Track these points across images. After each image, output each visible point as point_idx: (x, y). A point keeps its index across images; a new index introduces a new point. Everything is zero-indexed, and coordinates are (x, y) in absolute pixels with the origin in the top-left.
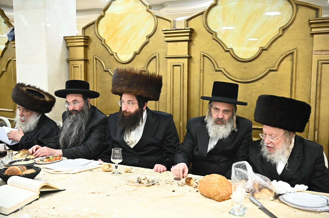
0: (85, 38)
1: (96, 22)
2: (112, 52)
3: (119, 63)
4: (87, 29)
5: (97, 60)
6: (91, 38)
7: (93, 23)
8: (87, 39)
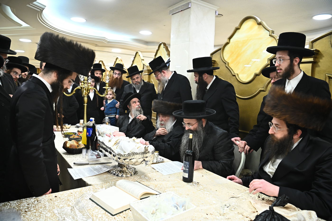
1: (222, 49)
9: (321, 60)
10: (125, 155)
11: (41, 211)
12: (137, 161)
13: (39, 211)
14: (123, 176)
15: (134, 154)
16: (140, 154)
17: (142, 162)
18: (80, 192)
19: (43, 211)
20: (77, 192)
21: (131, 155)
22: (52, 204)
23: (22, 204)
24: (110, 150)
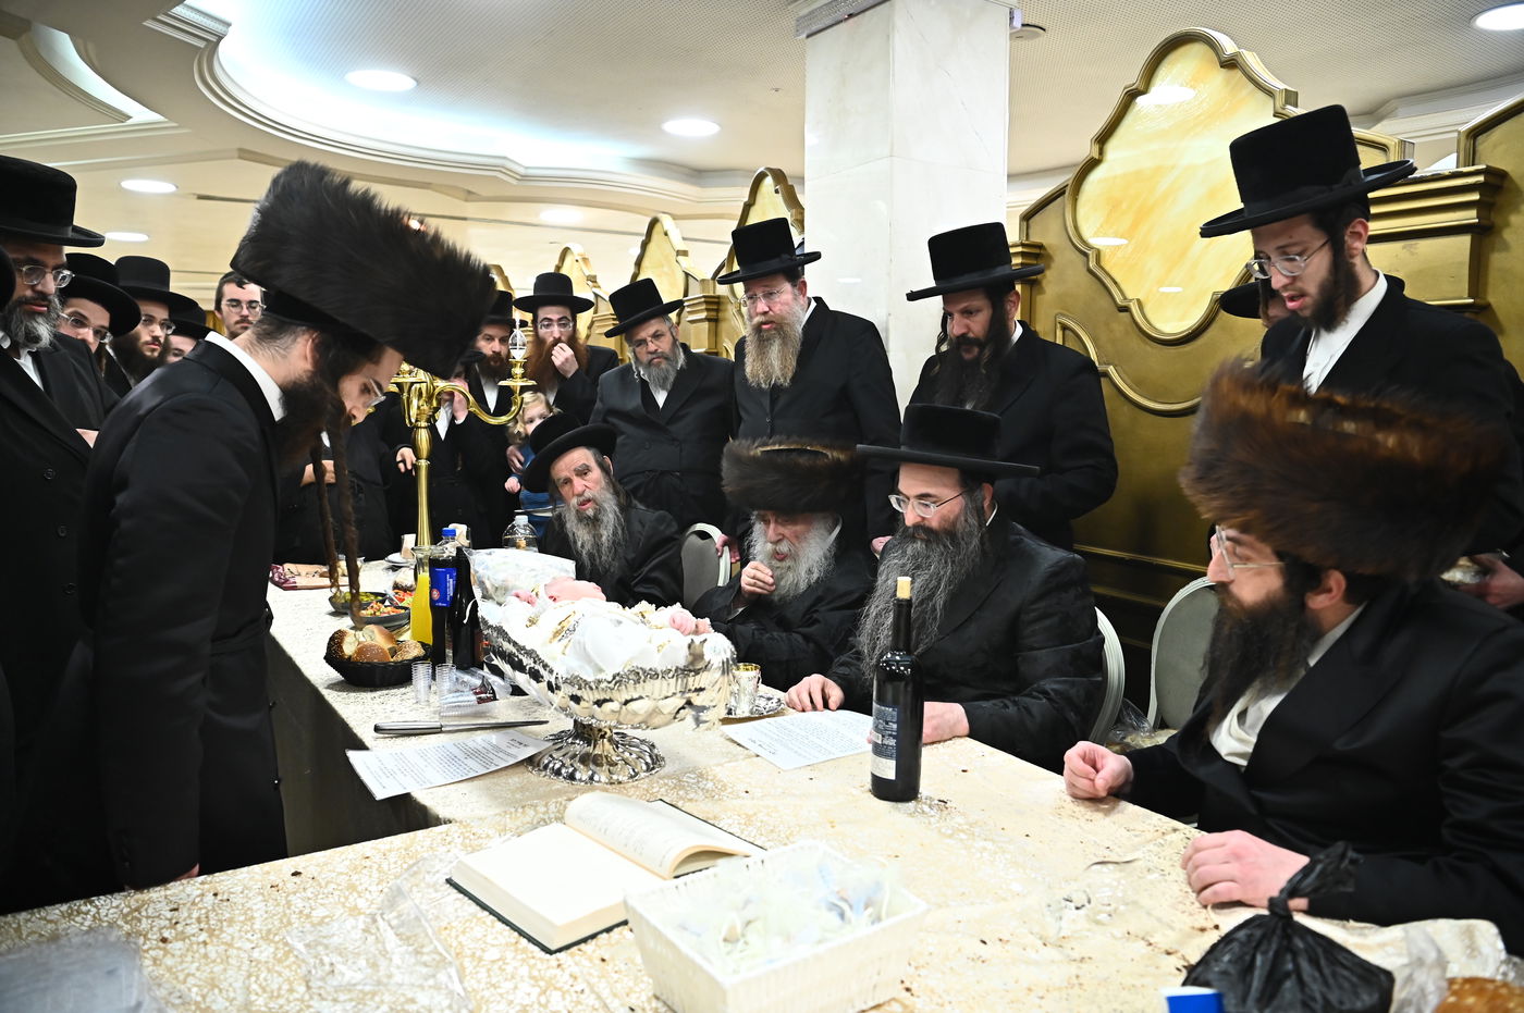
0: (1025, 250)
1: (1068, 188)
2: (1125, 298)
3: (1149, 342)
4: (1037, 217)
5: (1067, 332)
6: (1051, 252)
7: (1059, 193)
8: (1037, 256)
9: (1514, 219)
10: (600, 682)
11: (233, 938)
12: (656, 711)
13: (224, 935)
14: (596, 778)
15: (640, 675)
16: (670, 675)
17: (678, 712)
18: (403, 852)
19: (241, 937)
20: (390, 851)
21: (629, 679)
22: (278, 905)
23: (146, 910)
24: (535, 662)
